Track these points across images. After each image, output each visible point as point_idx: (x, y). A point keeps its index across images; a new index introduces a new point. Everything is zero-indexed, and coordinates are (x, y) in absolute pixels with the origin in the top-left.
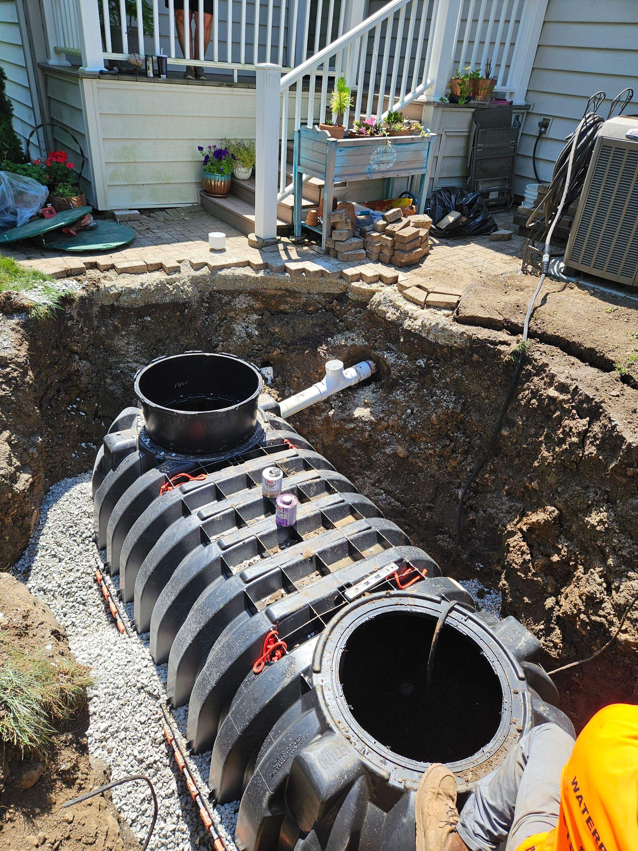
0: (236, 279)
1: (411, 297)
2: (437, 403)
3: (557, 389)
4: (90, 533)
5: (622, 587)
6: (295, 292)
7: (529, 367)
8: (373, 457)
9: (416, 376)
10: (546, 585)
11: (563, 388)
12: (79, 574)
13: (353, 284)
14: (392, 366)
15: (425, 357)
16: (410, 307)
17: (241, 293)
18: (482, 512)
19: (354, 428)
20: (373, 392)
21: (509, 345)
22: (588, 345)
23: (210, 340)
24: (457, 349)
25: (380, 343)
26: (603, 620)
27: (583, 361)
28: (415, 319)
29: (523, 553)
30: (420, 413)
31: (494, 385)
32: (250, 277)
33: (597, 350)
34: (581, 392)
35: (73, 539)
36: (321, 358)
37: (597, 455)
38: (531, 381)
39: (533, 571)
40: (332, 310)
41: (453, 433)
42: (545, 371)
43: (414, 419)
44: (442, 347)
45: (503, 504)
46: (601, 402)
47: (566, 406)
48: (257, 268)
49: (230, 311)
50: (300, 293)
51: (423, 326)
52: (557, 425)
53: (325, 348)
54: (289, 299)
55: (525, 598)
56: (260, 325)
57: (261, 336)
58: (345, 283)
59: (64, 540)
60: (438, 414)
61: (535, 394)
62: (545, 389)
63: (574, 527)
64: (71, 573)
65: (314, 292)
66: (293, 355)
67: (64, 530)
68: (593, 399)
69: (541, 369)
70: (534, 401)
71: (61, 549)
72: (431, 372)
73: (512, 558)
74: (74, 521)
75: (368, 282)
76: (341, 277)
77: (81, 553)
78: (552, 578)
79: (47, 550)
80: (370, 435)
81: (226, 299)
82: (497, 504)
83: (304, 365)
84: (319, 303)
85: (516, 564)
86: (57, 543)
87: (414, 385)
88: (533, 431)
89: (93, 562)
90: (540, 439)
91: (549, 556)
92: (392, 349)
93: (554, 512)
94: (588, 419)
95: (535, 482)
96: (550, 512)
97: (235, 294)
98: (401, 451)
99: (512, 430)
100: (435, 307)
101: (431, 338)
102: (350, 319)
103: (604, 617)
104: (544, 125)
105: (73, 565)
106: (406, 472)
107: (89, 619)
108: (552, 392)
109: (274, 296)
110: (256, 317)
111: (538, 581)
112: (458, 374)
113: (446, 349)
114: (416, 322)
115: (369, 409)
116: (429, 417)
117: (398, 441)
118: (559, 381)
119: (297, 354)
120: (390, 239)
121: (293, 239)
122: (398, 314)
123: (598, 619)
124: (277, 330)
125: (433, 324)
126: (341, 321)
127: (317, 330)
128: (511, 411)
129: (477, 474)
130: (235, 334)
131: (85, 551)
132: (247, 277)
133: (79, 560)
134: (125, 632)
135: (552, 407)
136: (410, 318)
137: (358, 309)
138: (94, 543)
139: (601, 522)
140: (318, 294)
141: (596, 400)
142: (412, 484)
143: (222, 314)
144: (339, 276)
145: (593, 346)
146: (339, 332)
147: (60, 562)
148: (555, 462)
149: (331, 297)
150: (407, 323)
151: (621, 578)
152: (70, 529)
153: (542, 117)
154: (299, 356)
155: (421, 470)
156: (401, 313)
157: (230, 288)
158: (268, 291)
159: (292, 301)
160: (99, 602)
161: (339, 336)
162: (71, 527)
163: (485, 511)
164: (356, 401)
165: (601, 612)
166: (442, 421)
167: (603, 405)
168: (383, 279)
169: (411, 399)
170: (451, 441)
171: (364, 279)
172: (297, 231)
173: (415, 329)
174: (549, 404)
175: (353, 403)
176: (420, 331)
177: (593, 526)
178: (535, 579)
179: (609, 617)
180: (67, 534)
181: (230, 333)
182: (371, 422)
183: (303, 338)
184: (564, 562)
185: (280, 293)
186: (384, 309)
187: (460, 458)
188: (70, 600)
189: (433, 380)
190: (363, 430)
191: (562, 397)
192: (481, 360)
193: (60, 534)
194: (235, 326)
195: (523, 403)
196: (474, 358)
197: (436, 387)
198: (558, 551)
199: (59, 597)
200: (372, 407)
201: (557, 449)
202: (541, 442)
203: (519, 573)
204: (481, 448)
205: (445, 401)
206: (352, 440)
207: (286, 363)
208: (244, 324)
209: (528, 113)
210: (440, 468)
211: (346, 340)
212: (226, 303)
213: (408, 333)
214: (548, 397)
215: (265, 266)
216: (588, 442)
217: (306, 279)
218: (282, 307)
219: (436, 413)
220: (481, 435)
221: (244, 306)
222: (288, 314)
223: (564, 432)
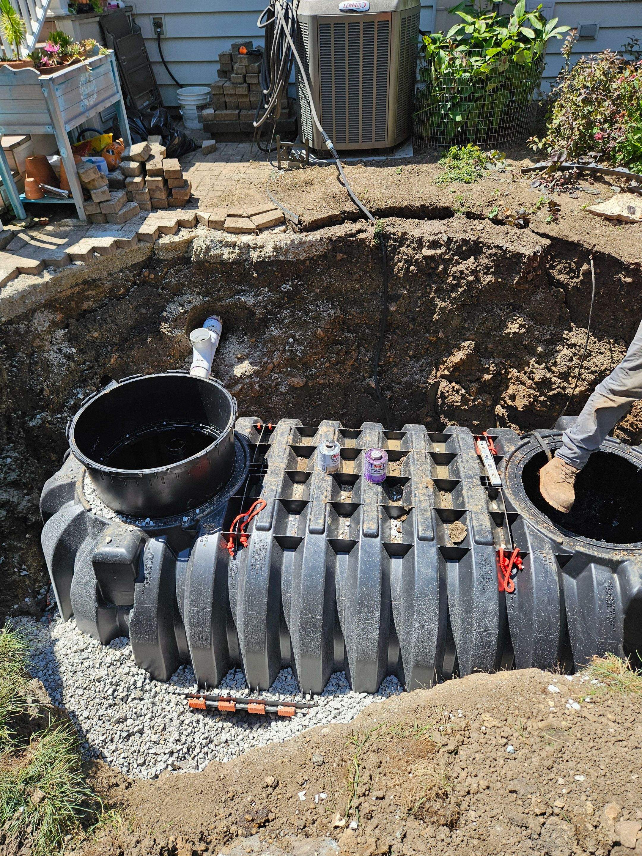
0: (24, 295)
1: (237, 228)
2: (317, 318)
3: (430, 247)
4: (143, 677)
5: (558, 360)
6: (94, 280)
7: (391, 242)
8: (269, 405)
9: (285, 304)
10: (485, 402)
11: (435, 244)
12: (176, 723)
13: (161, 241)
14: (254, 306)
15: (288, 281)
16: (245, 239)
17: (33, 311)
18: (396, 386)
19: (243, 388)
20: (240, 344)
21: (365, 231)
22: (419, 204)
23: (30, 389)
24: (319, 257)
25: (224, 290)
26: (559, 389)
27: (420, 219)
28: (262, 247)
29: (457, 391)
30: (304, 335)
31: (366, 272)
32: (38, 285)
33: (428, 204)
34: (454, 240)
35: (130, 700)
36: (169, 338)
37: (496, 280)
38: (399, 253)
39: (472, 398)
40: (144, 282)
41: (341, 336)
42: (407, 239)
43: (299, 345)
44: (303, 262)
45: (412, 368)
46: (478, 238)
47: (447, 257)
48: (37, 272)
49: (35, 339)
50: (100, 279)
51: (276, 248)
52: (444, 277)
53: (167, 325)
54: (90, 292)
55: (474, 422)
56: (72, 339)
57: (81, 351)
58: (148, 245)
59: (124, 710)
60: (323, 326)
61: (409, 262)
62: (416, 254)
63: (491, 346)
64: (167, 730)
65: (116, 270)
66: (134, 353)
67: (111, 702)
68: (470, 239)
69: (402, 240)
70: (412, 268)
71: (130, 722)
72: (300, 291)
73: (451, 400)
74: (111, 684)
75: (174, 233)
76: (139, 241)
77: (153, 704)
78: (486, 394)
79: (112, 741)
80: (260, 385)
81: (22, 327)
82: (407, 371)
83: (152, 356)
84: (127, 281)
85: (457, 402)
86: (118, 721)
87: (286, 313)
88: (419, 293)
89: (174, 699)
90: (431, 296)
91: (479, 379)
92: (243, 291)
93: (471, 344)
94: (472, 257)
95: (440, 332)
96: (469, 346)
97: (28, 316)
98: (298, 381)
99: (398, 302)
100: (267, 228)
101: (291, 257)
102: (174, 281)
103: (558, 387)
104: (158, 24)
105: (159, 721)
106: (308, 398)
107: (231, 746)
108: (427, 252)
109: (70, 298)
110: (62, 332)
111: (479, 403)
112: (326, 281)
113: (308, 262)
114: (265, 250)
115: (247, 362)
116: (315, 334)
117: (288, 375)
118: (429, 241)
119: (139, 348)
120: (160, 179)
121: (23, 224)
122: (237, 251)
123: (555, 392)
124: (96, 335)
125: (289, 242)
126: (163, 289)
127: (144, 311)
128: (391, 288)
129: (379, 358)
130: (53, 364)
131: (155, 697)
132: (35, 287)
133: (159, 711)
134: (297, 711)
135: (432, 265)
136: (254, 248)
137: (177, 267)
138: (154, 682)
139: (521, 326)
140: (121, 271)
141: (473, 239)
142: (319, 405)
143: (28, 348)
144: (136, 239)
145: (422, 203)
146: (168, 302)
147: (142, 734)
148: (455, 306)
149: (138, 267)
150: (254, 256)
151: (553, 355)
152: (116, 694)
153: (152, 17)
154: (141, 350)
155: (324, 386)
156: (240, 248)
157: (21, 310)
158: (64, 293)
159: (94, 293)
160: (220, 724)
161: (172, 306)
162: (114, 691)
163: (399, 384)
164: (227, 362)
165: (554, 386)
166: (329, 331)
167: (480, 240)
168: (184, 224)
169: (288, 328)
170: (341, 344)
171: (166, 232)
172: (20, 212)
173: (269, 257)
174: (427, 264)
175: (226, 366)
176: (275, 256)
177: (516, 333)
178: (476, 403)
179: (561, 386)
180: (118, 701)
181: (47, 366)
182: (256, 373)
183: (132, 329)
184: (497, 375)
185: (78, 289)
186: (218, 252)
187: (354, 354)
188: (195, 753)
189: (303, 298)
190: (251, 385)
191: (439, 252)
192: (345, 256)
193: (109, 711)
194: (46, 355)
195: (401, 274)
196: (339, 258)
197: (306, 303)
198: (487, 371)
199: (182, 764)
200: (249, 358)
201: (454, 295)
202: (434, 297)
203: (463, 408)
204: (371, 335)
205: (323, 311)
206: (244, 401)
207: (128, 365)
208: (55, 348)
209: (132, 15)
210: (341, 374)
211: (182, 306)
212: (26, 332)
213: (262, 265)
214: (425, 257)
215: (45, 265)
216: (481, 275)
217: (102, 258)
218: (85, 305)
219: (320, 327)
220: (366, 324)
221: (47, 325)
222: (95, 310)
223: (455, 278)
